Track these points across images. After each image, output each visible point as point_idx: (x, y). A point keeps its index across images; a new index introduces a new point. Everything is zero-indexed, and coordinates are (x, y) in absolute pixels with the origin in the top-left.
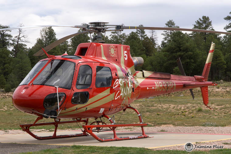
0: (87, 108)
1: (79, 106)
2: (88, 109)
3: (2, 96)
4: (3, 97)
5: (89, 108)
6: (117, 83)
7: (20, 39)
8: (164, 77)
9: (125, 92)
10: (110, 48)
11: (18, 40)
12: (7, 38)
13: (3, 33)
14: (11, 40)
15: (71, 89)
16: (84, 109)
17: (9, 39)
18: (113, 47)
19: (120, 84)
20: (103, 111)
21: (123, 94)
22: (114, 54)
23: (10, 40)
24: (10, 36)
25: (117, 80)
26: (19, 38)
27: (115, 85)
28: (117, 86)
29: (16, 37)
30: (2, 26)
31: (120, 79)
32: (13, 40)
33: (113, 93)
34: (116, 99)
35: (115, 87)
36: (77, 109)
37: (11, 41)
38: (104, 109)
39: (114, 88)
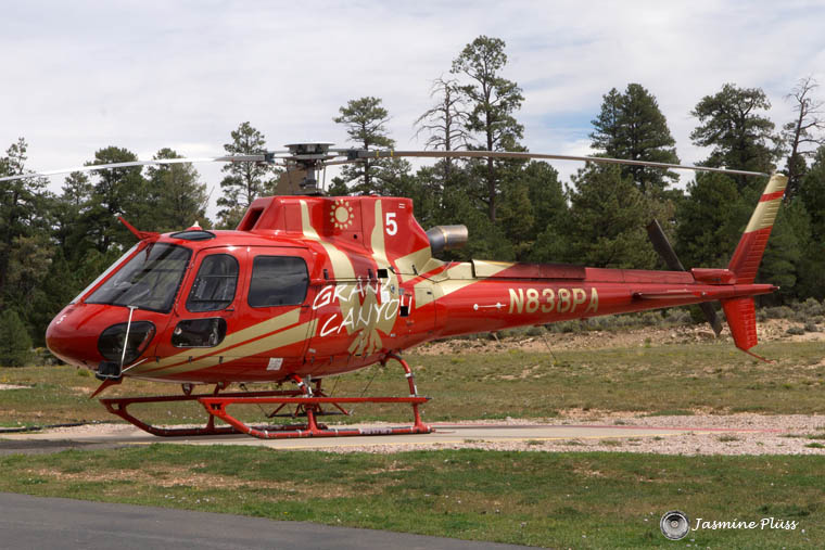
0: (221, 358)
1: (196, 352)
2: (225, 360)
3: (681, 335)
4: (683, 339)
5: (229, 357)
6: (329, 294)
7: (806, 134)
8: (555, 275)
9: (360, 318)
10: (333, 207)
11: (797, 138)
12: (757, 131)
13: (743, 115)
14: (768, 137)
15: (172, 312)
16: (215, 360)
17: (762, 135)
18: (344, 205)
19: (340, 297)
20: (280, 364)
21: (351, 322)
22: (347, 222)
23: (765, 139)
24: (765, 124)
25: (330, 287)
26: (800, 131)
27: (320, 301)
28: (328, 302)
29: (790, 126)
30: (737, 89)
31: (338, 287)
32: (775, 140)
33: (312, 322)
34: (322, 335)
35: (320, 306)
36: (191, 360)
37: (770, 141)
38: (281, 359)
39: (314, 308)
